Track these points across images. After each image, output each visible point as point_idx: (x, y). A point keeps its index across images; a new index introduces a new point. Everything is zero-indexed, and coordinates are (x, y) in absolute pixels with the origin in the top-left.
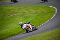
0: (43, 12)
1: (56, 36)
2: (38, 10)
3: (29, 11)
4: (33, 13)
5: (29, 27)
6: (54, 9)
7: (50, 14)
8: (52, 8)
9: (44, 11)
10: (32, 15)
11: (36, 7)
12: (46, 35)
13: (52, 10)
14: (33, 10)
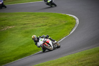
0: (55, 24)
1: (76, 64)
2: (47, 21)
3: (32, 22)
4: (40, 25)
5: (48, 43)
6: (74, 18)
7: (67, 26)
8: (71, 17)
9: (58, 22)
10: (38, 28)
11: (44, 16)
12: (60, 62)
13: (71, 21)
14: (39, 21)
